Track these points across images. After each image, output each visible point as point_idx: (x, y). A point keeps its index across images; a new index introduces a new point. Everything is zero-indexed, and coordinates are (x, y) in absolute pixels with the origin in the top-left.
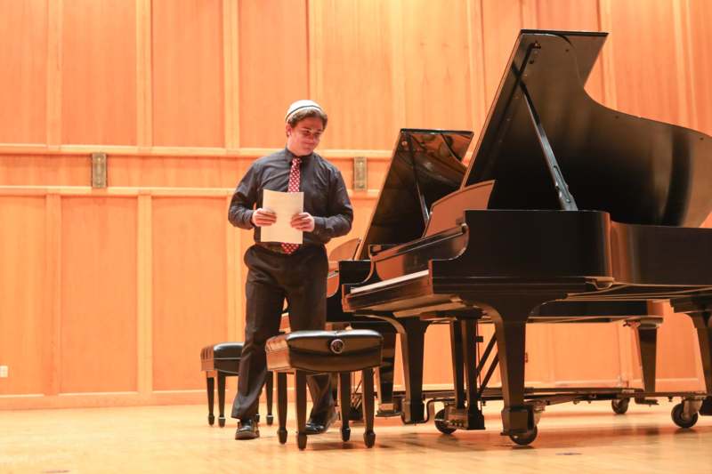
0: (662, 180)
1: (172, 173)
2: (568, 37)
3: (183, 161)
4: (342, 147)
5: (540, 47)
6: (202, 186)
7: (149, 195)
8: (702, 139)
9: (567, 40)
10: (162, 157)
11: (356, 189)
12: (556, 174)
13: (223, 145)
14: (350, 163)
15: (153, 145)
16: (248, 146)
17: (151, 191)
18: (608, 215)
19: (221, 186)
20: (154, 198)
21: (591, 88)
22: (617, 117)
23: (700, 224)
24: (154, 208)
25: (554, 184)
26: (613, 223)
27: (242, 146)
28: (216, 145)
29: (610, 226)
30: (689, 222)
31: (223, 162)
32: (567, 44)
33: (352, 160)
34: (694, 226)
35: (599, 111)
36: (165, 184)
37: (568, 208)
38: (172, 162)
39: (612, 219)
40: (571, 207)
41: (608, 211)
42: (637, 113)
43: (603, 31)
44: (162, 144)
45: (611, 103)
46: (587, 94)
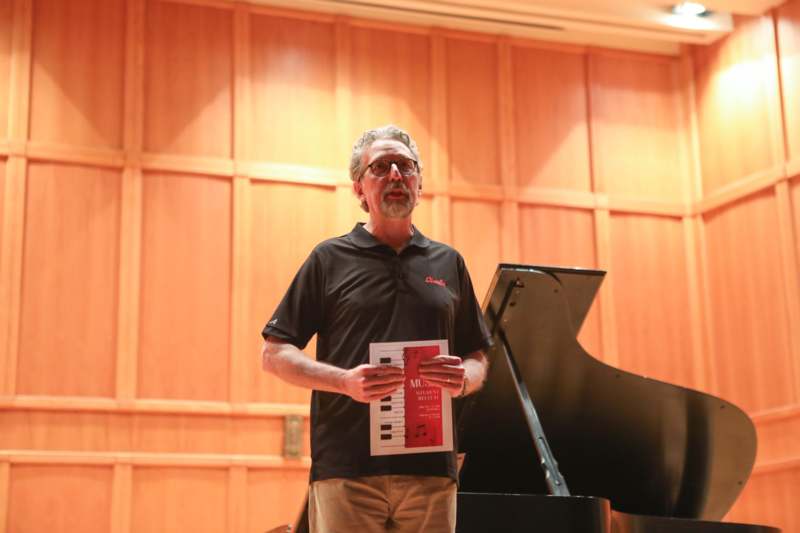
0: (675, 457)
1: (41, 431)
2: (558, 275)
3: (58, 417)
4: (271, 400)
5: (522, 286)
6: (82, 449)
7: (7, 461)
8: (723, 407)
9: (555, 277)
10: (27, 411)
11: (288, 456)
12: (542, 446)
13: (112, 394)
14: (280, 422)
15: (17, 392)
16: (147, 396)
17: (9, 456)
18: (608, 502)
19: (108, 449)
20: (13, 465)
21: (586, 339)
22: (618, 376)
23: (722, 517)
24: (12, 479)
25: (538, 460)
26: (615, 513)
27: (140, 395)
28: (103, 395)
29: (611, 516)
30: (708, 514)
31: (112, 419)
32: (557, 283)
33: (283, 418)
34: (715, 519)
35: (595, 369)
36: (31, 447)
37: (557, 493)
38: (41, 417)
39: (612, 508)
40: (561, 492)
41: (607, 498)
42: (644, 372)
43: (601, 268)
44: (29, 392)
45: (611, 359)
46: (580, 347)
